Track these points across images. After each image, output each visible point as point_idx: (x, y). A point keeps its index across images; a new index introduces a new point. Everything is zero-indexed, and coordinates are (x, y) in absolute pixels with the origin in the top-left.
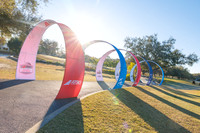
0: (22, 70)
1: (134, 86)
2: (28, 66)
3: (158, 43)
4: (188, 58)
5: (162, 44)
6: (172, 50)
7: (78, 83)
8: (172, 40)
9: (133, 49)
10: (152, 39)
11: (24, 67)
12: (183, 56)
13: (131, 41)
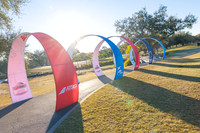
0: (16, 92)
1: (136, 69)
2: (22, 86)
3: (150, 16)
4: (186, 21)
5: (154, 16)
6: (166, 19)
7: (74, 87)
8: (163, 9)
9: (126, 31)
10: (142, 14)
11: (17, 88)
12: (180, 21)
13: (121, 24)
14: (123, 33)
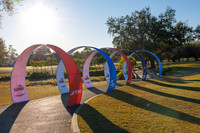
0: (16, 93)
2: (20, 88)
3: (154, 19)
4: (197, 31)
5: (159, 20)
6: (174, 25)
7: (79, 91)
8: (171, 13)
9: (122, 33)
10: (143, 15)
12: (190, 30)
13: (116, 23)
14: (117, 35)
